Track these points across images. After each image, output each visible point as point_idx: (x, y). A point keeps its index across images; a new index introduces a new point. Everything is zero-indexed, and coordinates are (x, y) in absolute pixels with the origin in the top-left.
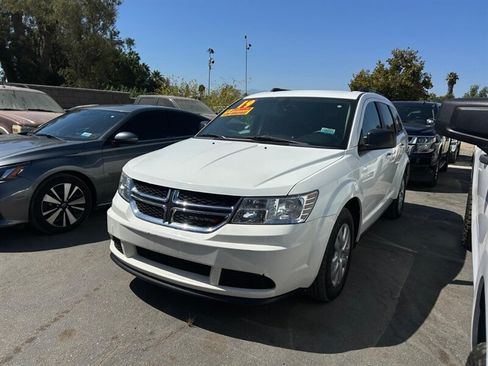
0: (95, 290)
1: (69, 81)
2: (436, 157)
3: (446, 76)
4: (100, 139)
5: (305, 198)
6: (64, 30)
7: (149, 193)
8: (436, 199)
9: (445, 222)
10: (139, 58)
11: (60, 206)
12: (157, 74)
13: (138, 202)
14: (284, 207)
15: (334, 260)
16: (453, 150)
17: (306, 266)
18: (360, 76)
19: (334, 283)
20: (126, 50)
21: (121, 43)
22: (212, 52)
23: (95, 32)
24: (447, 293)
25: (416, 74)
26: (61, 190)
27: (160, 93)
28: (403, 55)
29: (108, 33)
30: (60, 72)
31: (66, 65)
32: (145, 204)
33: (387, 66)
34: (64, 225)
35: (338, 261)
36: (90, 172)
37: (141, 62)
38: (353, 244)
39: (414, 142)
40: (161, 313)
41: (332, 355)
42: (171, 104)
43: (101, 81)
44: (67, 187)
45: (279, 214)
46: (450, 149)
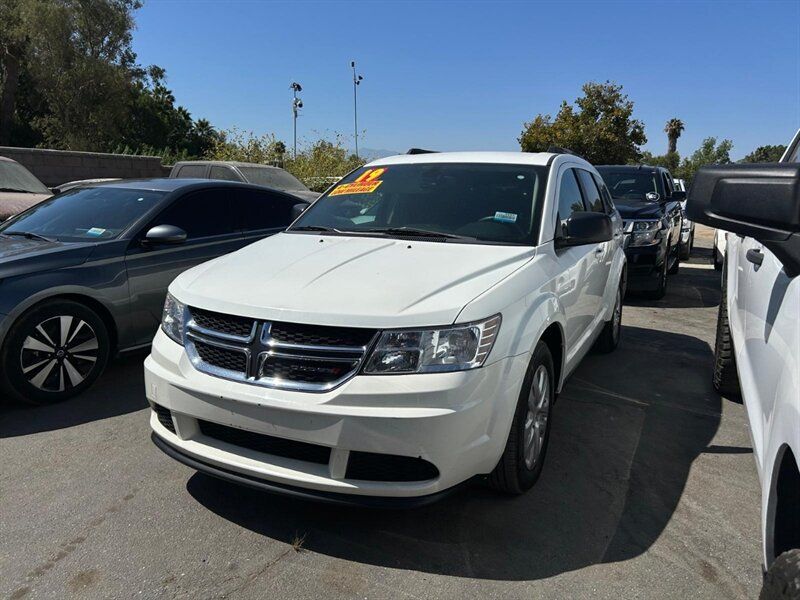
0: (127, 498)
1: (51, 138)
2: (663, 251)
3: (664, 124)
4: (120, 238)
5: (481, 327)
6: (40, 51)
7: (219, 329)
8: (668, 318)
9: (685, 354)
10: (173, 99)
11: (53, 356)
12: (203, 125)
13: (199, 345)
14: (447, 344)
15: (527, 426)
16: (685, 240)
17: (486, 438)
18: (537, 126)
19: (528, 462)
20: (149, 84)
21: (140, 73)
22: (299, 88)
23: (96, 54)
24: (701, 468)
25: (621, 122)
26: (54, 329)
27: (212, 157)
28: (599, 93)
29: (119, 58)
30: (34, 124)
31: (44, 111)
32: (212, 347)
33: (577, 110)
34: (62, 388)
35: (534, 425)
36: (104, 294)
37: (176, 106)
38: (553, 396)
39: (630, 229)
40: (245, 531)
41: (535, 582)
42: (233, 176)
43: (107, 138)
44: (66, 321)
45: (440, 356)
46: (681, 237)
